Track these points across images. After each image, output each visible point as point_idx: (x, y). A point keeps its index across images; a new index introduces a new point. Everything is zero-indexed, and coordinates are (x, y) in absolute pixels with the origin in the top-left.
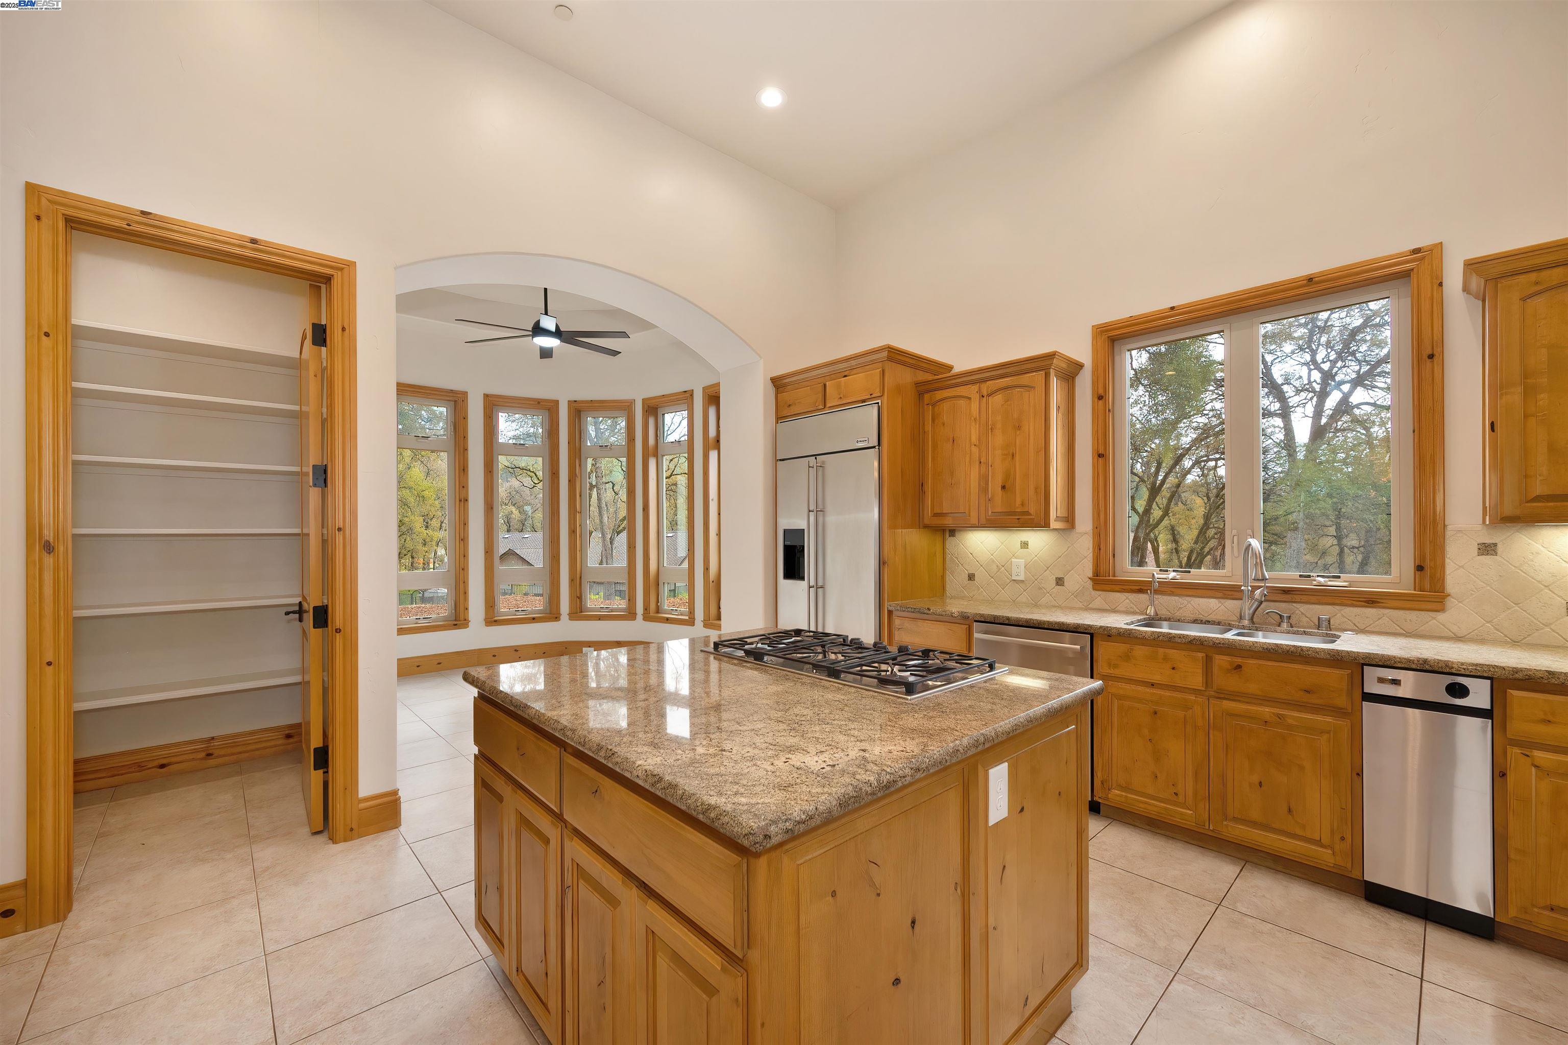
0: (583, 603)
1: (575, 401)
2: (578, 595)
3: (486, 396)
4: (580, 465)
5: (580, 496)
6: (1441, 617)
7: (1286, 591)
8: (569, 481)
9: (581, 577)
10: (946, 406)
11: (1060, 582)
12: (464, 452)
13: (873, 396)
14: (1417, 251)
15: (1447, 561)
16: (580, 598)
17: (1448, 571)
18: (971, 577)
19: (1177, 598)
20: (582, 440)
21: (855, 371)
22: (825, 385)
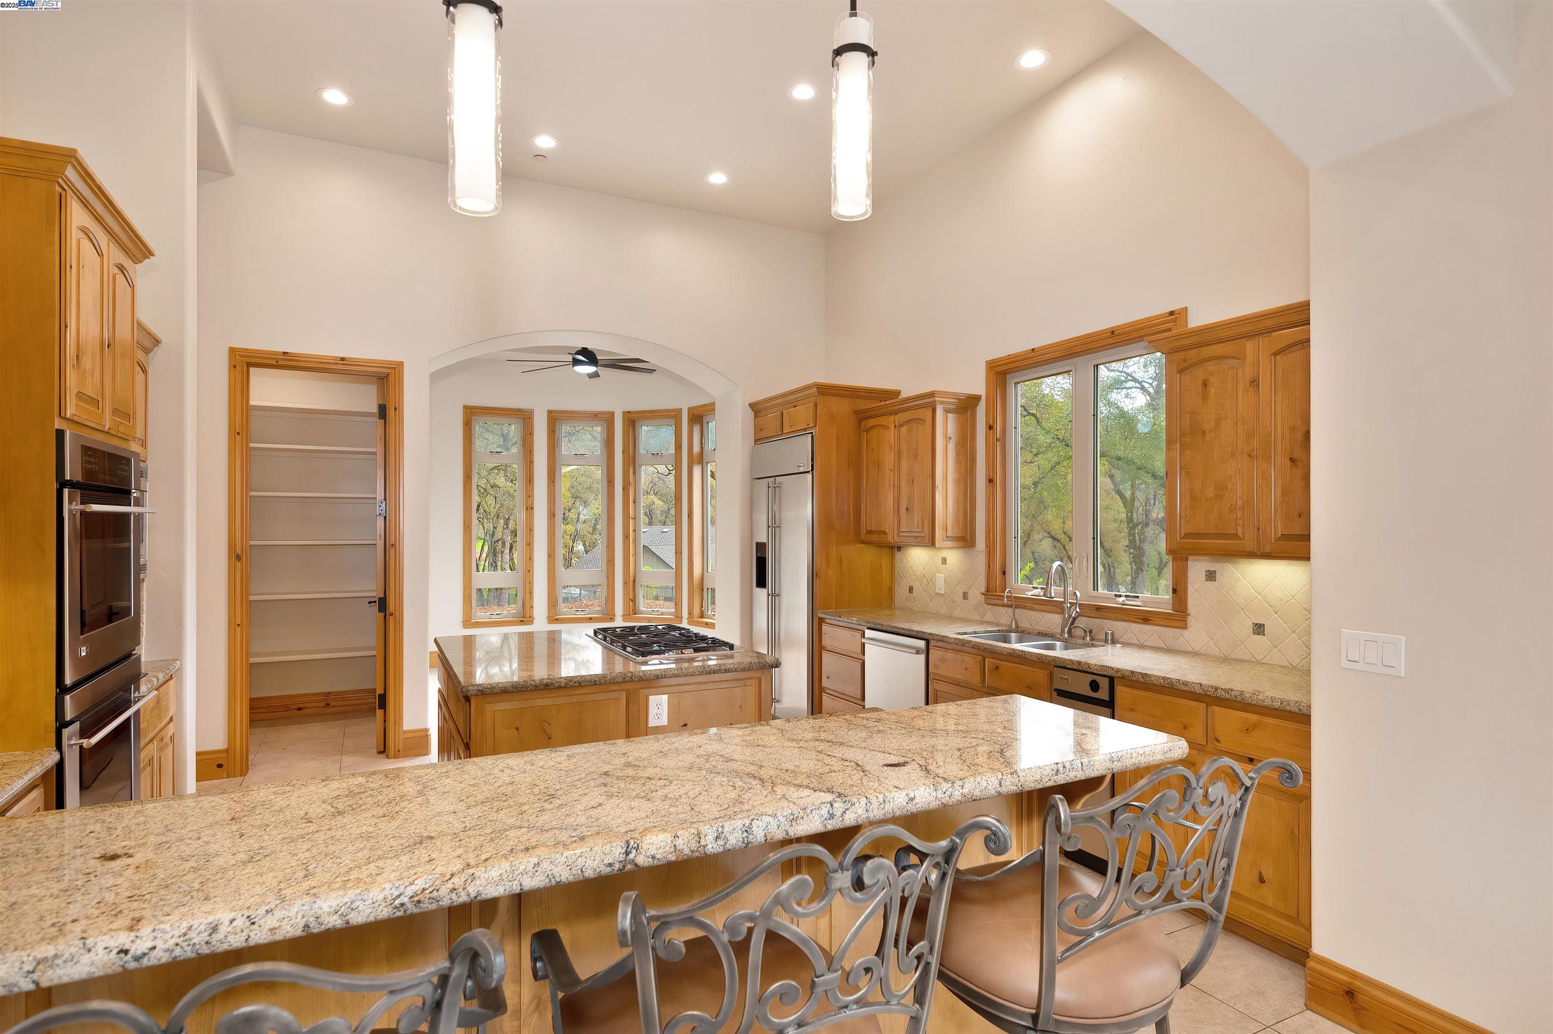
0: (637, 606)
1: (629, 412)
2: (631, 598)
3: (550, 412)
4: (634, 473)
5: (634, 502)
6: (1186, 633)
7: (1099, 608)
8: (623, 488)
9: (634, 581)
10: (874, 433)
11: (965, 596)
12: (530, 464)
13: (809, 426)
14: (1172, 313)
15: (1189, 585)
16: (634, 600)
17: (1189, 595)
18: (911, 590)
19: (1035, 613)
20: (636, 449)
21: (801, 403)
22: (782, 413)
